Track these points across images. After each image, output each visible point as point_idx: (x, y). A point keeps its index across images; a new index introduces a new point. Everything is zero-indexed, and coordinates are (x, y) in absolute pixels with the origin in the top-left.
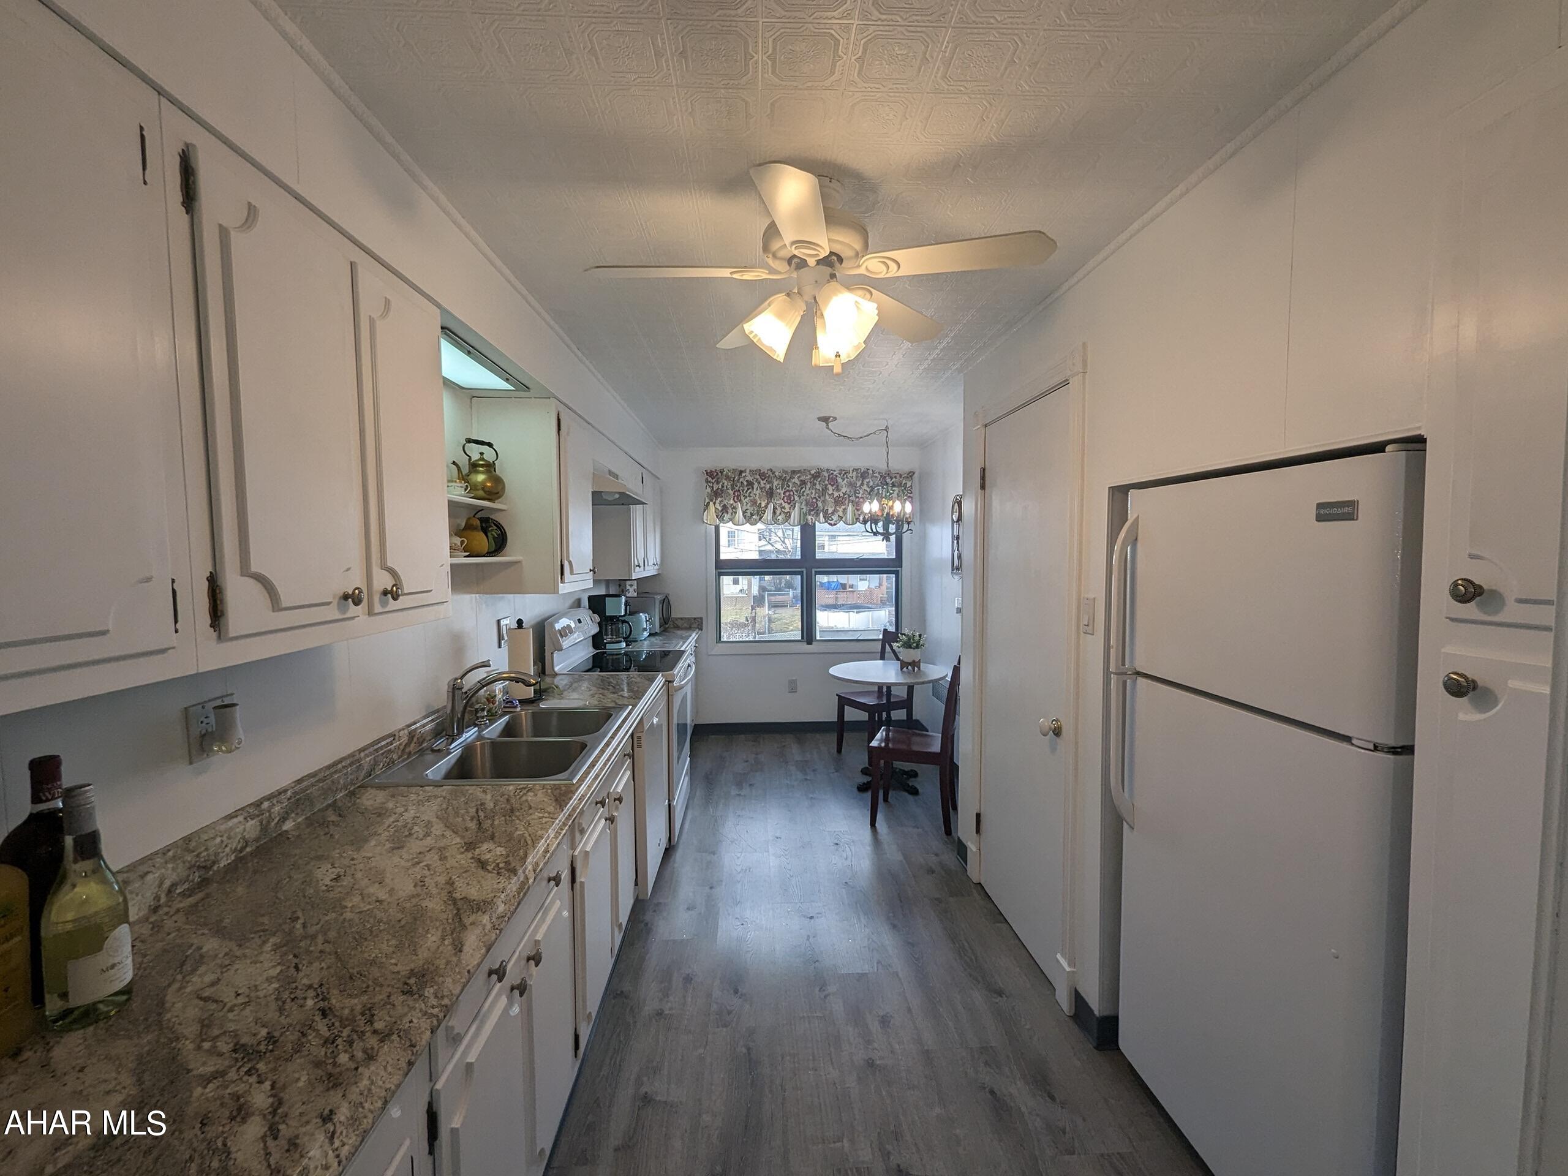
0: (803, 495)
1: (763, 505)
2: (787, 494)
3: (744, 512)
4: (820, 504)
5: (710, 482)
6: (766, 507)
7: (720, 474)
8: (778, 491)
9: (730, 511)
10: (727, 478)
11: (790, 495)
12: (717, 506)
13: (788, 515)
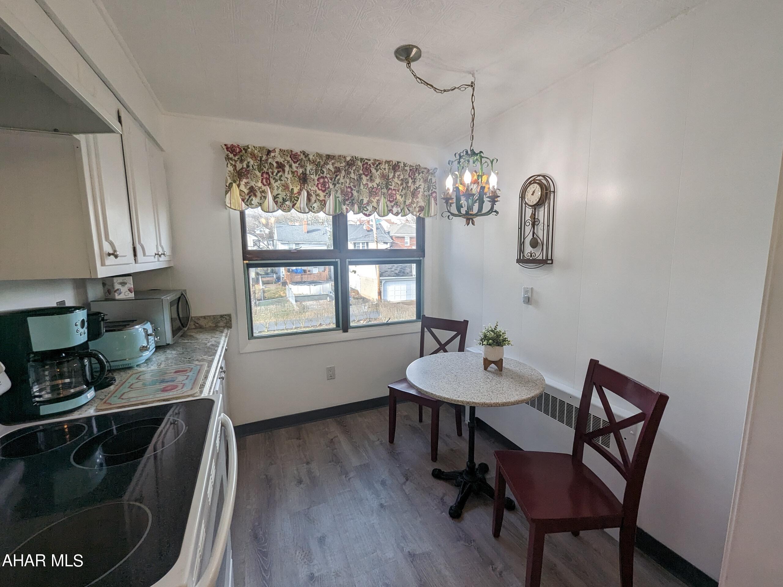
0: (338, 183)
1: (296, 190)
2: (322, 181)
3: (275, 198)
4: (355, 193)
5: (231, 159)
6: (299, 193)
7: (244, 151)
8: (312, 176)
9: (259, 194)
10: (253, 156)
11: (324, 182)
12: (242, 187)
13: (323, 204)
